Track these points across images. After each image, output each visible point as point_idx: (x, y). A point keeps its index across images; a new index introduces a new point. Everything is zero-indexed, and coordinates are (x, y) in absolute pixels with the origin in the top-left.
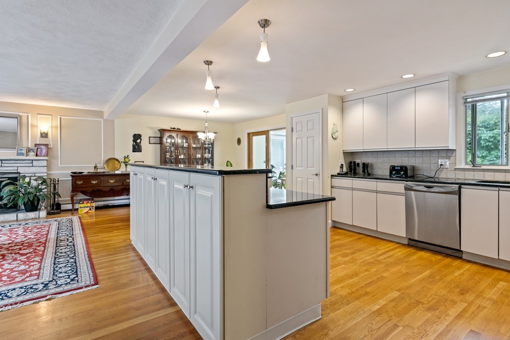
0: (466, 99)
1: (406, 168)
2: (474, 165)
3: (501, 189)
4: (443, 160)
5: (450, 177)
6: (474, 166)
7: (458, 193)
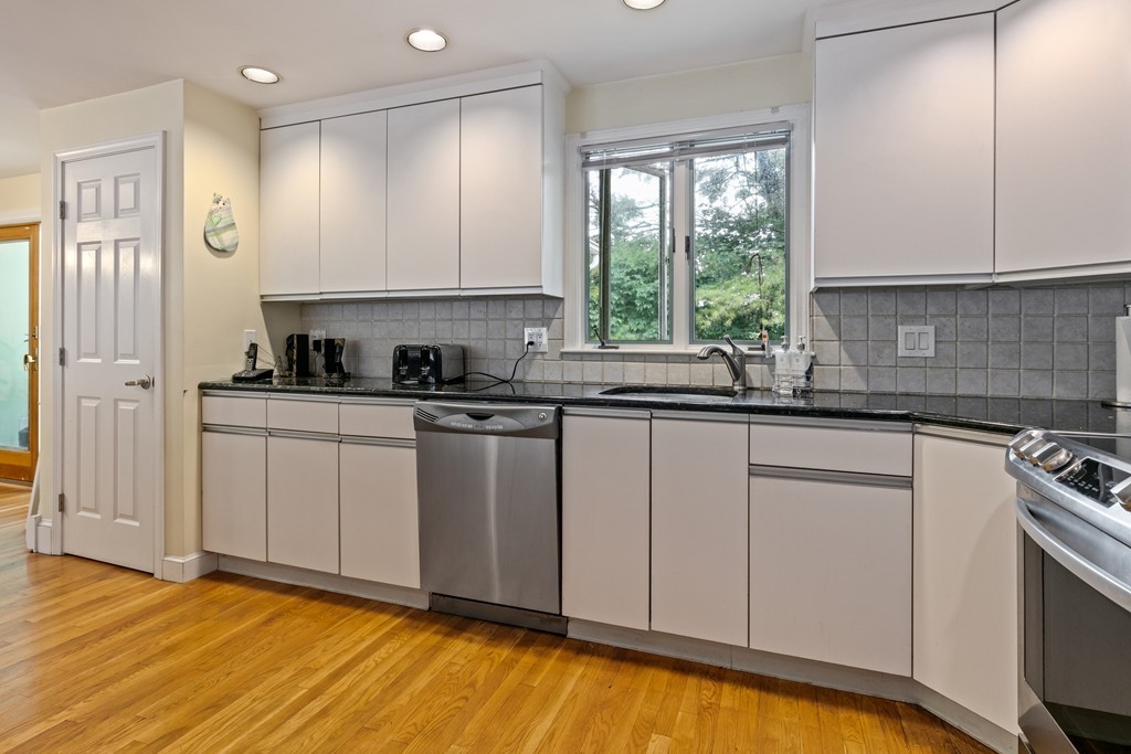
0: (587, 155)
1: (437, 352)
2: (603, 344)
3: (657, 413)
4: (535, 330)
5: (552, 378)
6: (603, 346)
7: (554, 431)
